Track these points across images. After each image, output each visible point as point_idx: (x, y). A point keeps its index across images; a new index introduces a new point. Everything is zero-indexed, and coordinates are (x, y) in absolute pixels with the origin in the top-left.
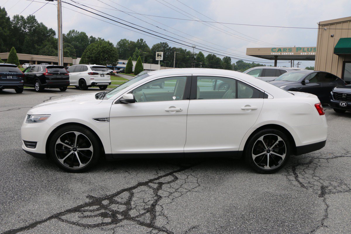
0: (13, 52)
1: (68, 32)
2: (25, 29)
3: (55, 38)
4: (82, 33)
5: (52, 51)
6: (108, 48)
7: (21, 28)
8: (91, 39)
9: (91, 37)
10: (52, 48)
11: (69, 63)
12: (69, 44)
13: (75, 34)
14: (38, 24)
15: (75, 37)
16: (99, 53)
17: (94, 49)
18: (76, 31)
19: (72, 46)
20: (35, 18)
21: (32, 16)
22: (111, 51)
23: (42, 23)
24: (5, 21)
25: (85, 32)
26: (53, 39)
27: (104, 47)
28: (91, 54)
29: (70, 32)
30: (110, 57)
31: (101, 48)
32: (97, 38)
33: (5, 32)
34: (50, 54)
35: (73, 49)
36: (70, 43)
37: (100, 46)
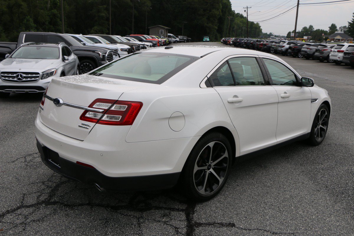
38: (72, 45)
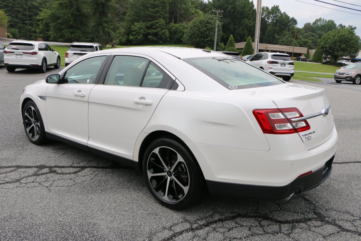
0: (249, 41)
1: (314, 21)
2: (268, 20)
3: (296, 27)
4: (329, 21)
5: (291, 41)
6: (346, 37)
7: (265, 19)
8: (340, 27)
9: (341, 25)
10: (291, 37)
11: (304, 54)
12: (314, 34)
13: (321, 23)
14: (281, 14)
15: (322, 26)
16: (335, 43)
17: (329, 38)
18: (324, 19)
19: (317, 36)
20: (279, 8)
21: (276, 6)
22: (351, 40)
23: (284, 13)
24: (250, 13)
25: (333, 20)
26: (294, 28)
27: (343, 36)
28: (325, 44)
29: (317, 20)
30: (348, 47)
31: (338, 37)
32: (347, 26)
33: (250, 23)
34: (288, 43)
35: (318, 39)
36: (315, 32)
37: (337, 34)
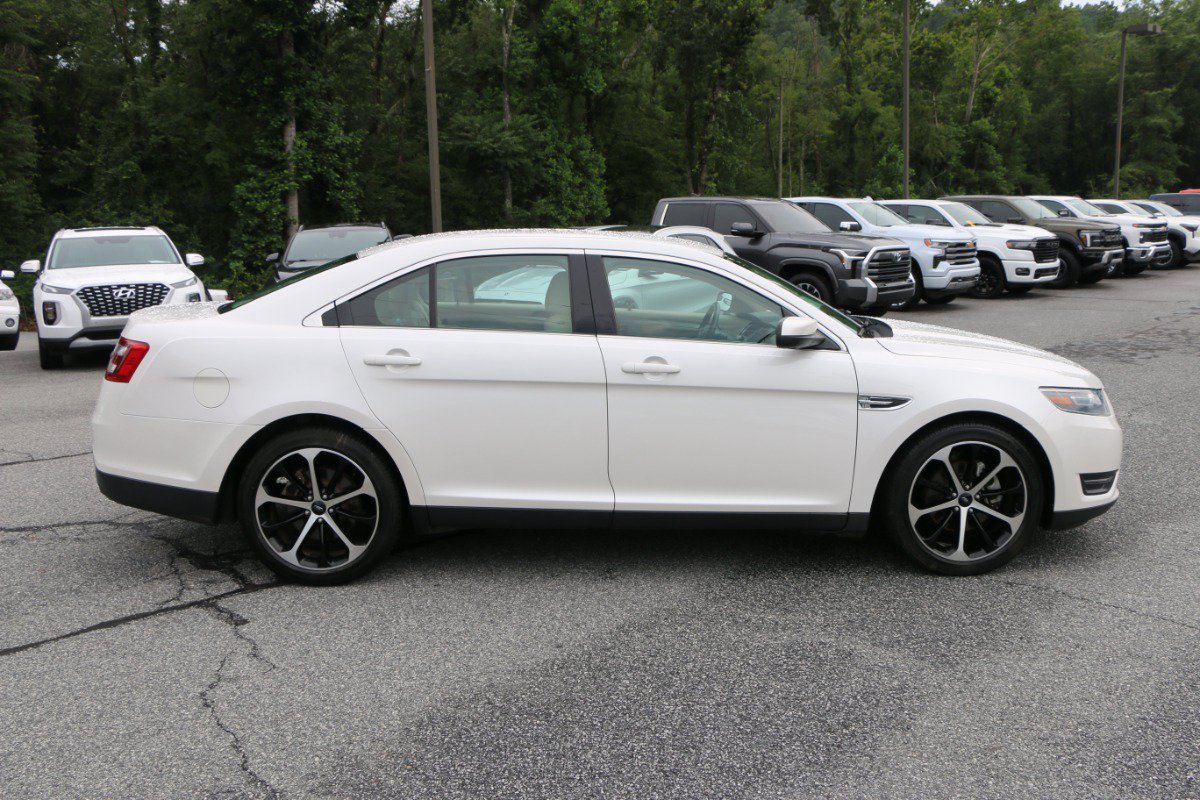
38: (774, 231)
